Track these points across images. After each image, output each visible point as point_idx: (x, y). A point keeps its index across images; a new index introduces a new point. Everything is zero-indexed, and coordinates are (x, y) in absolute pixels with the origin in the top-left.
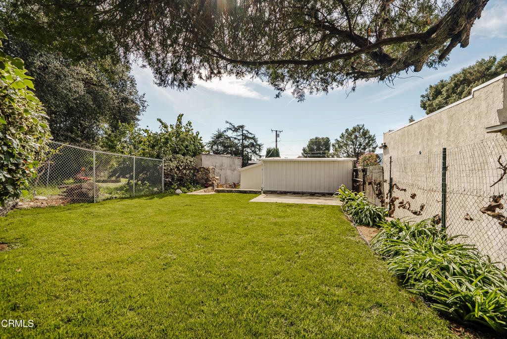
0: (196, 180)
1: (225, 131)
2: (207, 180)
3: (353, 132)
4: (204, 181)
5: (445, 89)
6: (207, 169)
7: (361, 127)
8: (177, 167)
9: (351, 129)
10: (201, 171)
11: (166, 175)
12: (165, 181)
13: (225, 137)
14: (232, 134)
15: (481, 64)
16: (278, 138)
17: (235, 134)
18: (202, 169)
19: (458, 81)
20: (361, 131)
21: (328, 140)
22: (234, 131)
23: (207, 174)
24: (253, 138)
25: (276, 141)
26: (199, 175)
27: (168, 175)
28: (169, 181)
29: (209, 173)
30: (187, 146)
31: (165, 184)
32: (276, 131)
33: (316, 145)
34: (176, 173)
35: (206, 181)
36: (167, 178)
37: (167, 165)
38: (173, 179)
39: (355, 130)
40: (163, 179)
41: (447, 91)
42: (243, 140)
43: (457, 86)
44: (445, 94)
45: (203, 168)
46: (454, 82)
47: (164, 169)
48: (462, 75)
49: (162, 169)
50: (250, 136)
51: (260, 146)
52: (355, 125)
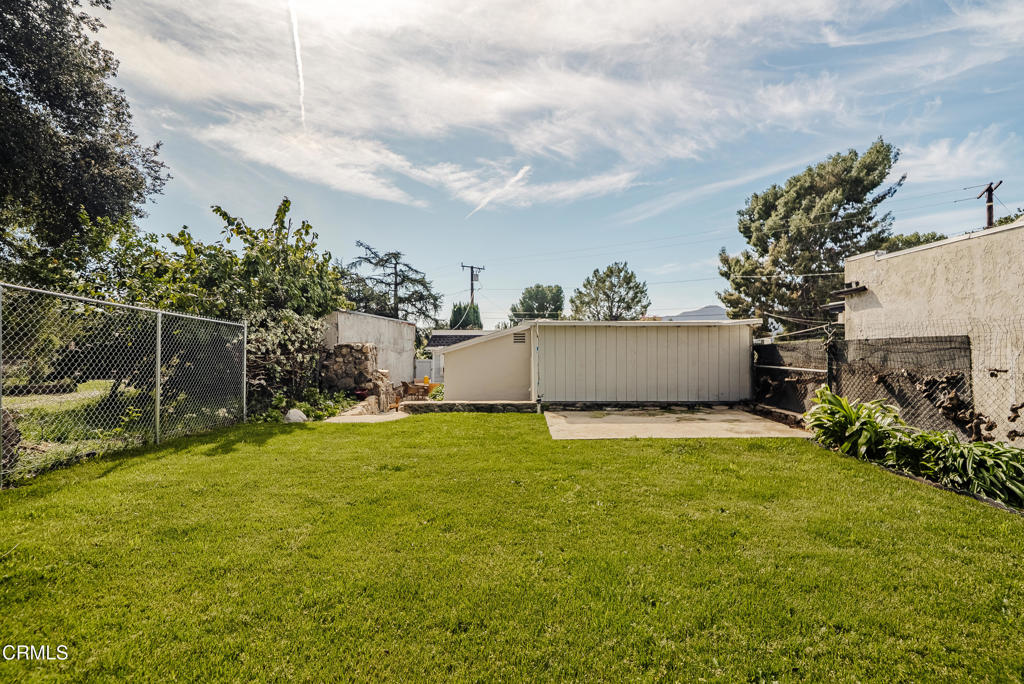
0: (328, 379)
1: (354, 264)
2: (361, 377)
3: (608, 276)
4: (350, 382)
5: (781, 201)
6: (360, 351)
7: (621, 266)
8: (283, 346)
9: (603, 270)
10: (344, 356)
11: (253, 369)
12: (250, 385)
13: (351, 278)
14: (374, 270)
15: (836, 160)
16: (475, 282)
17: (380, 271)
18: (344, 351)
19: (800, 189)
20: (622, 274)
21: (559, 290)
22: (376, 264)
23: (358, 362)
24: (422, 282)
25: (472, 289)
26: (338, 365)
27: (258, 367)
28: (260, 385)
29: (367, 359)
30: (304, 289)
31: (250, 394)
32: (472, 268)
33: (537, 300)
34: (279, 363)
35: (355, 383)
36: (254, 377)
37: (257, 340)
38: (270, 378)
39: (612, 272)
40: (245, 379)
41: (786, 203)
42: (396, 285)
43: (800, 196)
44: (781, 210)
45: (347, 346)
46: (795, 189)
47: (249, 352)
48: (808, 179)
49: (242, 351)
50: (413, 276)
51: (436, 299)
52: (611, 264)
